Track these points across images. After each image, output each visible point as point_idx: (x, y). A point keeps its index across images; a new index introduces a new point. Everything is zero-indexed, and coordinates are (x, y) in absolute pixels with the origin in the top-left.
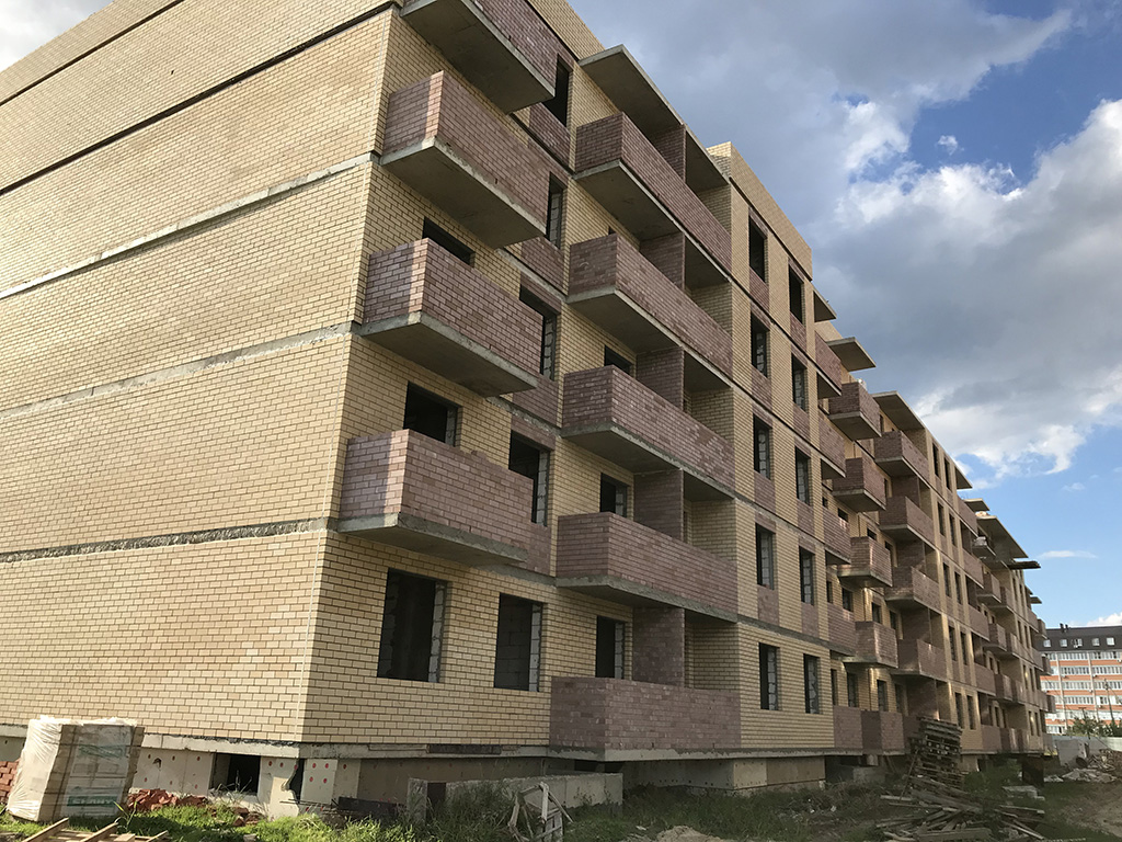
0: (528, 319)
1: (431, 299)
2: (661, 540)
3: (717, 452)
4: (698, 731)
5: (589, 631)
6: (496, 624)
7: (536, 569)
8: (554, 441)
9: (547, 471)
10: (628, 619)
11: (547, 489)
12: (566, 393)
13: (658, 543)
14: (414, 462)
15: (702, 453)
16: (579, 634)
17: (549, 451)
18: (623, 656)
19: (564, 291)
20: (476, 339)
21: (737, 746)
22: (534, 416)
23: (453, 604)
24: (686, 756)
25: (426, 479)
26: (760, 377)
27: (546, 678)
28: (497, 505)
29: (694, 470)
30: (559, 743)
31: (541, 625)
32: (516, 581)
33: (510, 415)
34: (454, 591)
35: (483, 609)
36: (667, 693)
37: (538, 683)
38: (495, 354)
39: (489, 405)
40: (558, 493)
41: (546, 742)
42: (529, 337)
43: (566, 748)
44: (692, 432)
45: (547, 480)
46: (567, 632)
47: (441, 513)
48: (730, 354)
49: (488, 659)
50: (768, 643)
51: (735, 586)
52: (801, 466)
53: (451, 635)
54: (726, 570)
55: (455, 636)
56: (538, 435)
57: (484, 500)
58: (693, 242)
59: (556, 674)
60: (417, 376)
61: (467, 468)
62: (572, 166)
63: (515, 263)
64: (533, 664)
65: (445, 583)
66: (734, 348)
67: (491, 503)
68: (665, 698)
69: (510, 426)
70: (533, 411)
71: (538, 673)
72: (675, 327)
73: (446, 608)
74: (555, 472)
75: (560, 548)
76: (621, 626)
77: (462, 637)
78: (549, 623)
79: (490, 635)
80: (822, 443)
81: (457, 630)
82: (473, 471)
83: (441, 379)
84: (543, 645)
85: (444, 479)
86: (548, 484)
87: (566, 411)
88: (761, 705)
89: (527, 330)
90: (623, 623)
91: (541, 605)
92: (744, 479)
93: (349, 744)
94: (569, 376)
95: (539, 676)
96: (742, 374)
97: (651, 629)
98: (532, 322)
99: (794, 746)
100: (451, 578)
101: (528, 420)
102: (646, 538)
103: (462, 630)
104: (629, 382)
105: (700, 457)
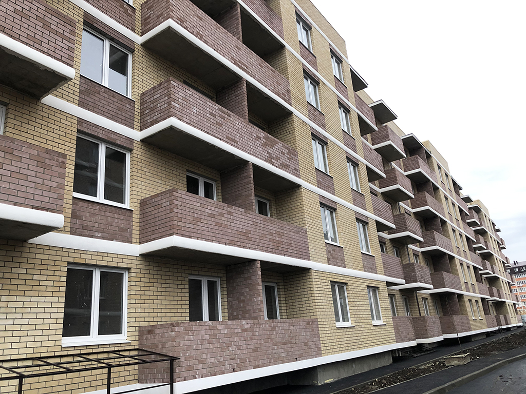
4: (280, 351)
8: (132, 142)
13: (230, 213)
15: (269, 153)
17: (129, 151)
26: (315, 110)
27: (132, 329)
36: (246, 327)
44: (260, 138)
48: (288, 91)
50: (338, 280)
51: (306, 243)
54: (298, 232)
66: (291, 88)
68: (244, 330)
69: (75, 125)
72: (235, 63)
74: (135, 166)
78: (133, 284)
80: (366, 156)
92: (307, 172)
96: (299, 106)
102: (217, 210)
104: (191, 93)
105: (268, 155)
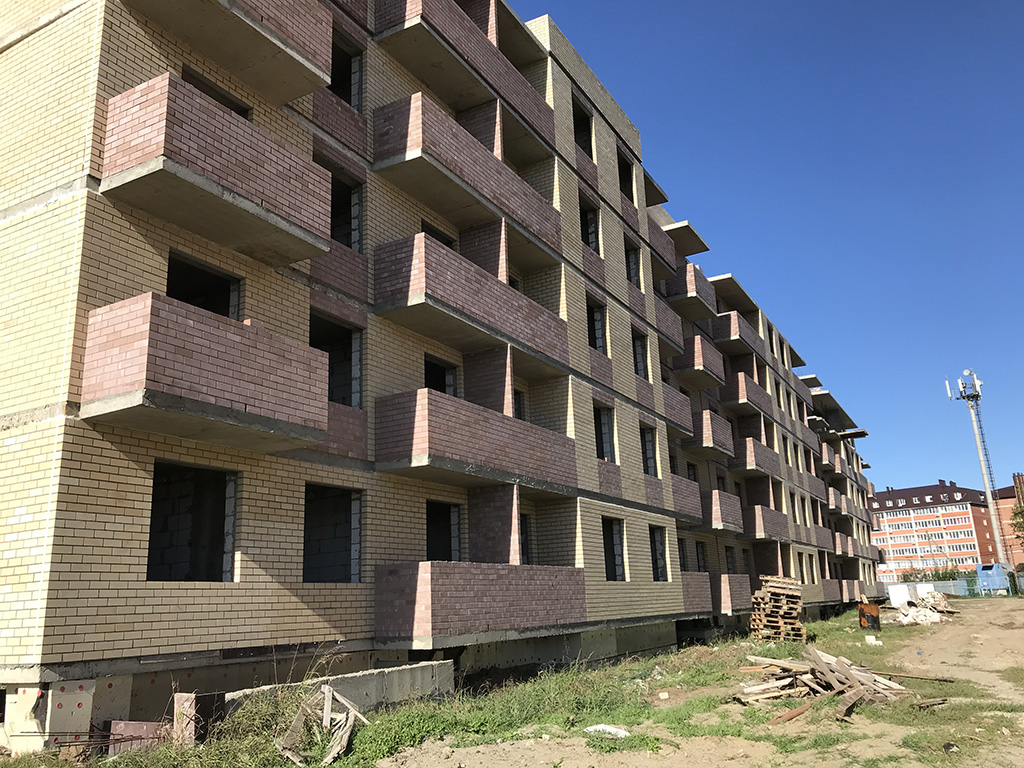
0: (311, 174)
1: (175, 142)
2: (489, 416)
3: (549, 328)
4: (540, 608)
5: (418, 515)
6: (302, 514)
7: (350, 454)
8: (366, 318)
9: (361, 351)
10: (462, 501)
11: (361, 370)
12: (377, 267)
13: (486, 420)
14: (161, 330)
15: (532, 329)
16: (405, 519)
17: (361, 330)
18: (460, 539)
19: (368, 158)
20: (243, 193)
21: (583, 620)
22: (339, 291)
23: (245, 495)
24: (528, 635)
25: (180, 350)
26: (592, 254)
27: (368, 568)
28: (282, 380)
29: (524, 346)
30: (385, 635)
31: (360, 513)
32: (326, 467)
33: (308, 289)
34: (246, 481)
35: (284, 499)
36: (502, 572)
37: (360, 574)
38: (268, 211)
39: (280, 277)
40: (373, 373)
41: (369, 635)
42: (314, 194)
43: (393, 639)
44: (520, 307)
45: (361, 360)
46: (392, 518)
47: (204, 389)
48: (558, 230)
49: (294, 553)
50: (613, 515)
51: (574, 460)
52: (638, 343)
53: (244, 529)
54: (563, 445)
55: (250, 530)
56: (345, 311)
57: (263, 375)
58: (512, 111)
59: (379, 562)
60: (183, 241)
61: (238, 339)
62: (371, 25)
63: (305, 124)
64: (354, 554)
65: (235, 473)
66: (562, 224)
67: (272, 377)
68: (500, 577)
69: (308, 300)
70: (337, 286)
71: (360, 564)
72: (495, 197)
73: (237, 500)
74: (369, 351)
75: (378, 431)
76: (456, 509)
77: (258, 530)
78: (369, 510)
79: (295, 526)
80: (658, 320)
81: (251, 523)
82: (247, 342)
83: (213, 245)
84: (363, 533)
85: (206, 351)
86: (361, 364)
87: (378, 287)
88: (607, 577)
89: (310, 186)
90: (457, 506)
91: (360, 491)
92: (578, 354)
93: (112, 659)
94: (379, 249)
95: (360, 566)
96: (572, 249)
97: (487, 510)
98: (318, 179)
99: (643, 615)
100: (240, 467)
101: (331, 295)
103: (259, 523)
104: (444, 252)
105: (530, 332)
